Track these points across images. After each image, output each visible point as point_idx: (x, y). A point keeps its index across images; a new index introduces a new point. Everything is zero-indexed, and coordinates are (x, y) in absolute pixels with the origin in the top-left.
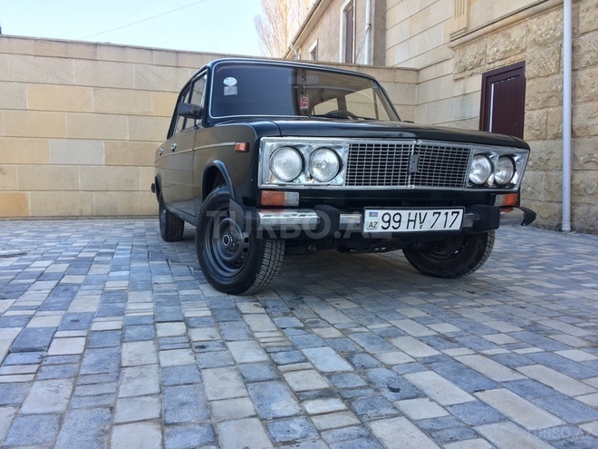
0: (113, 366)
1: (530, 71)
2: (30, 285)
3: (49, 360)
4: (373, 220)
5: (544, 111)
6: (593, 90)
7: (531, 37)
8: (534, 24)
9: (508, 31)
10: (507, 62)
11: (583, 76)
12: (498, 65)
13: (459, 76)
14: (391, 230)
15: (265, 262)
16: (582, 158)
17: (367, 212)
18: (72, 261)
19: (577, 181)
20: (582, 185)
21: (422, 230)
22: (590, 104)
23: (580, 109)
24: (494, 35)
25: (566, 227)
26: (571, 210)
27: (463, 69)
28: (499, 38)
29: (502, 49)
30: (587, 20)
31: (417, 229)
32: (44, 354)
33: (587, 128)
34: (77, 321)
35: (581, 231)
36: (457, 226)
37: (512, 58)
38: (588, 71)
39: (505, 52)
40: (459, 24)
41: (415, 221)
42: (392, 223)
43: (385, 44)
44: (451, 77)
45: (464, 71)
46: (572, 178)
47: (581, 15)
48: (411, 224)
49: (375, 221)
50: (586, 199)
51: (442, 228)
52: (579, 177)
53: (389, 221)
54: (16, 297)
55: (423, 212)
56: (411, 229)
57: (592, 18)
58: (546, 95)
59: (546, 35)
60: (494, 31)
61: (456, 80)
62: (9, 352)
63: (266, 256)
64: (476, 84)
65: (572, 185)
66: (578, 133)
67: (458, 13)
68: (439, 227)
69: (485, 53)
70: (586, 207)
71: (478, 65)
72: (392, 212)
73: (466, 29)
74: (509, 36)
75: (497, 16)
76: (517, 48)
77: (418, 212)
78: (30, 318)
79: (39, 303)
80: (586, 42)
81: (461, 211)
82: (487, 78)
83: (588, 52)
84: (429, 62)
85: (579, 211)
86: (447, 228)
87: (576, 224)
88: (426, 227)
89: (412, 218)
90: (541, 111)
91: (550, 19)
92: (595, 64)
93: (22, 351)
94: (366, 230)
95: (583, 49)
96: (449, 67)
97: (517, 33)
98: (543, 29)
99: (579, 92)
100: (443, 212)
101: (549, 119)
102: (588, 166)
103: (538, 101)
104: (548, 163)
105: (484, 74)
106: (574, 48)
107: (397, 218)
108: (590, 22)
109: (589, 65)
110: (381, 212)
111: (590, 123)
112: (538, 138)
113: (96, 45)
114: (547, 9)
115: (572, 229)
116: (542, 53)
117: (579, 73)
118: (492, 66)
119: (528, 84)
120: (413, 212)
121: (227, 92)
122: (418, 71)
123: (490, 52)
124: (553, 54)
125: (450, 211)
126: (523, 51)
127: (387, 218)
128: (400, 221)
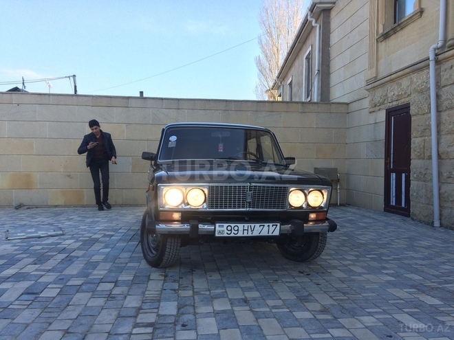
0: (65, 304)
1: (413, 110)
2: (52, 256)
3: (39, 299)
4: (221, 229)
5: (423, 138)
6: (450, 127)
7: (414, 86)
8: (415, 77)
9: (400, 81)
10: (400, 103)
11: (444, 115)
12: (395, 104)
13: (372, 110)
14: (232, 235)
15: (168, 250)
16: (445, 174)
17: (217, 225)
18: (86, 240)
19: (442, 191)
20: (446, 194)
21: (253, 235)
22: (449, 136)
23: (444, 139)
24: (392, 84)
25: (437, 224)
26: (440, 211)
27: (374, 105)
28: (395, 86)
29: (396, 94)
30: (445, 77)
31: (250, 234)
32: (37, 296)
33: (447, 153)
34: (63, 279)
35: (446, 228)
36: (277, 233)
37: (403, 100)
38: (447, 112)
39: (398, 95)
40: (371, 74)
41: (248, 230)
42: (233, 231)
43: (329, 84)
44: (367, 111)
45: (375, 106)
46: (440, 189)
47: (442, 73)
48: (246, 232)
49: (222, 230)
50: (449, 204)
51: (267, 234)
52: (445, 188)
53: (231, 230)
54: (42, 264)
55: (253, 225)
56: (245, 234)
57: (448, 76)
58: (423, 128)
59: (422, 86)
60: (392, 80)
61: (370, 112)
62: (22, 294)
63: (168, 246)
64: (382, 116)
65: (440, 194)
66: (443, 156)
67: (371, 67)
68: (264, 233)
69: (386, 95)
70: (450, 210)
71: (383, 103)
72: (233, 225)
73: (376, 77)
74: (401, 85)
75: (394, 70)
76: (405, 93)
77: (249, 225)
78: (41, 276)
79: (50, 268)
80: (445, 93)
81: (279, 224)
82: (389, 112)
83: (447, 99)
84: (356, 98)
85: (446, 212)
86: (270, 234)
87: (443, 222)
88: (256, 233)
89: (246, 228)
90: (420, 139)
91: (423, 74)
92: (452, 108)
93: (28, 294)
94: (217, 235)
95: (444, 97)
96: (366, 103)
97: (405, 82)
98: (420, 81)
99: (442, 127)
100: (266, 225)
101: (426, 145)
102: (450, 180)
103: (418, 131)
104: (426, 176)
105: (387, 110)
106: (438, 96)
107: (236, 228)
108: (447, 79)
109: (448, 109)
110: (226, 225)
111: (449, 150)
112: (419, 158)
113: (129, 98)
114: (422, 68)
115: (441, 225)
116: (420, 98)
117: (442, 113)
118: (391, 104)
119: (412, 119)
120: (246, 225)
121: (170, 145)
122: (348, 104)
123: (389, 95)
124: (426, 99)
125: (271, 225)
126: (409, 95)
127: (229, 228)
128: (238, 230)
